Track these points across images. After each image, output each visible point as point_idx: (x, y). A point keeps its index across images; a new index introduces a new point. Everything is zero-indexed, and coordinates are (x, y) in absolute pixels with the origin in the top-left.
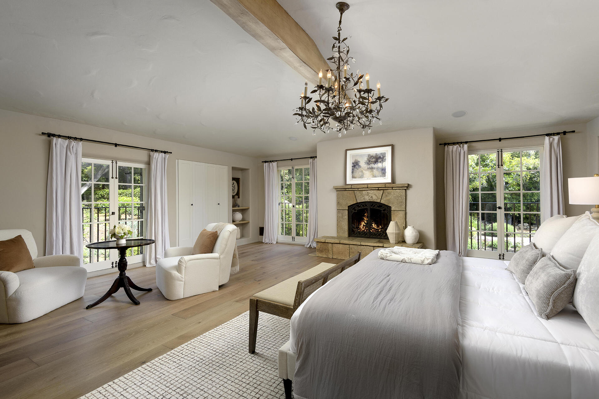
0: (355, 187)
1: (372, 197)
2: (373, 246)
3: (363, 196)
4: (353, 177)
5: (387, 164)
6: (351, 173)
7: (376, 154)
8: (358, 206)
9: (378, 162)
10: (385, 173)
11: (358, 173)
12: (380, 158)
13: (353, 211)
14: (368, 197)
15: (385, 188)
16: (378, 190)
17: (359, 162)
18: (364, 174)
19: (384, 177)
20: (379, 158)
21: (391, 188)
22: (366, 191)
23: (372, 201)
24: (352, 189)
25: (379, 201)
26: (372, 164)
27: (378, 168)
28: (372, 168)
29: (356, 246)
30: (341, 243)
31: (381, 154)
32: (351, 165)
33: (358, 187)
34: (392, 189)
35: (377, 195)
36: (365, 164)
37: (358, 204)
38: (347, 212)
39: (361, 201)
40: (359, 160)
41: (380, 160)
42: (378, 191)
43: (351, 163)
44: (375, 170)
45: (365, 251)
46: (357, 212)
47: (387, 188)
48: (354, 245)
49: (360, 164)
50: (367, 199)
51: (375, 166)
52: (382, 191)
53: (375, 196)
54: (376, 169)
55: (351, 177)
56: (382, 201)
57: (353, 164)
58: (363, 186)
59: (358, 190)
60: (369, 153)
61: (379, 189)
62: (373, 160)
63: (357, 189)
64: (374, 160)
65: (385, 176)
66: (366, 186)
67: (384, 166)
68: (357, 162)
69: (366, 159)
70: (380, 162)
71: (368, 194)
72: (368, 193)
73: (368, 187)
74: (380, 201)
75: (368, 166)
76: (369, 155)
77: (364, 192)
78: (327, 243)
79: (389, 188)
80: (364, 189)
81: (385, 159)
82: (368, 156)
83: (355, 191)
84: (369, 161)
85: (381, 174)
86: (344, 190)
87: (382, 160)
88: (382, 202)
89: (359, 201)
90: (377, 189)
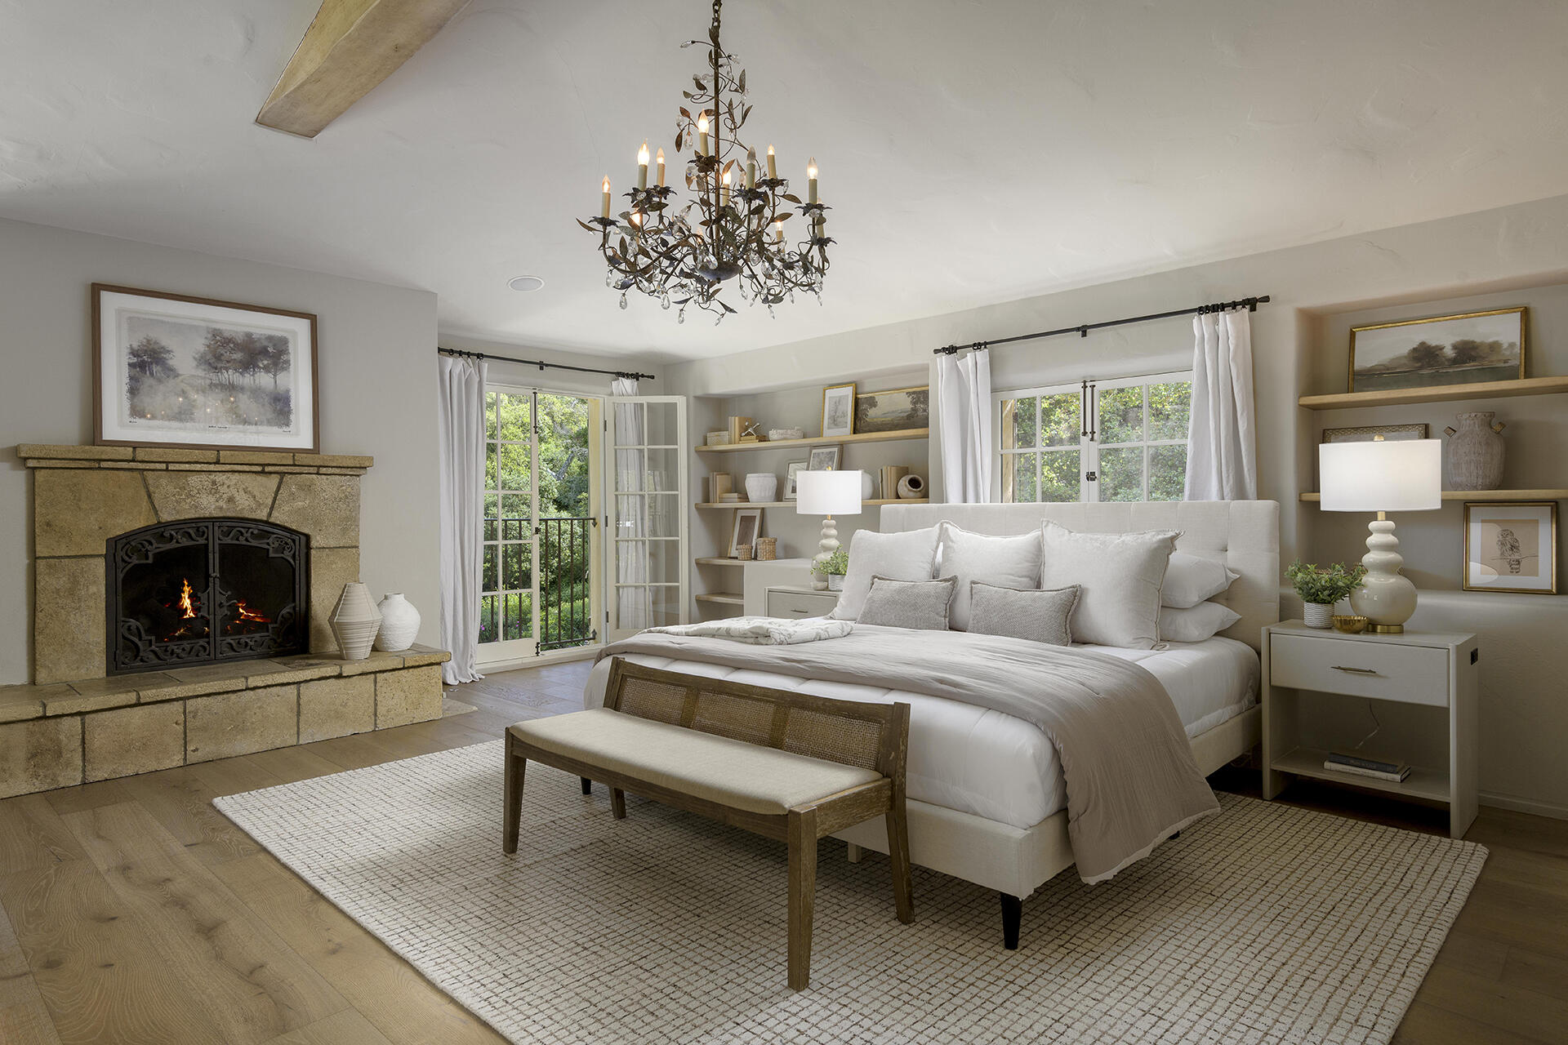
0: (156, 454)
1: (231, 500)
2: (294, 683)
3: (189, 496)
4: (137, 412)
5: (298, 382)
6: (125, 395)
7: (249, 335)
8: (161, 537)
9: (255, 366)
10: (289, 412)
11: (159, 396)
12: (264, 352)
13: (135, 561)
14: (212, 499)
15: (289, 469)
16: (263, 472)
17: (169, 352)
18: (193, 406)
19: (285, 429)
20: (260, 353)
21: (314, 470)
22: (204, 476)
23: (233, 515)
24: (133, 465)
25: (262, 514)
26: (230, 371)
27: (256, 392)
28: (231, 388)
29: (220, 698)
30: (142, 701)
31: (270, 338)
32: (126, 359)
33: (171, 455)
34: (318, 474)
35: (255, 493)
36: (195, 363)
37: (160, 531)
38: (99, 567)
39: (178, 517)
40: (166, 341)
41: (266, 362)
42: (259, 478)
43: (125, 351)
44: (245, 396)
45: (260, 708)
46: (150, 561)
47: (297, 470)
48: (208, 695)
49: (171, 362)
50: (209, 506)
51: (246, 380)
52: (275, 479)
53: (245, 496)
54: (249, 393)
55: (127, 412)
56: (275, 513)
57: (134, 353)
58: (197, 455)
59: (167, 470)
60: (217, 326)
61: (267, 469)
62: (234, 356)
63: (164, 466)
64: (238, 356)
65: (288, 425)
66: (211, 456)
67: (281, 388)
68: (154, 351)
69: (200, 345)
70: (267, 369)
71: (214, 488)
72: (214, 483)
73: (217, 458)
74: (270, 514)
75: (213, 376)
76: (216, 333)
77: (194, 480)
78: (52, 722)
79: (306, 470)
80: (198, 467)
81: (288, 362)
82: (210, 336)
83: (149, 474)
84: (218, 358)
85: (270, 415)
86: (86, 464)
87: (276, 364)
88: (278, 517)
89: (166, 517)
90: (259, 469)
